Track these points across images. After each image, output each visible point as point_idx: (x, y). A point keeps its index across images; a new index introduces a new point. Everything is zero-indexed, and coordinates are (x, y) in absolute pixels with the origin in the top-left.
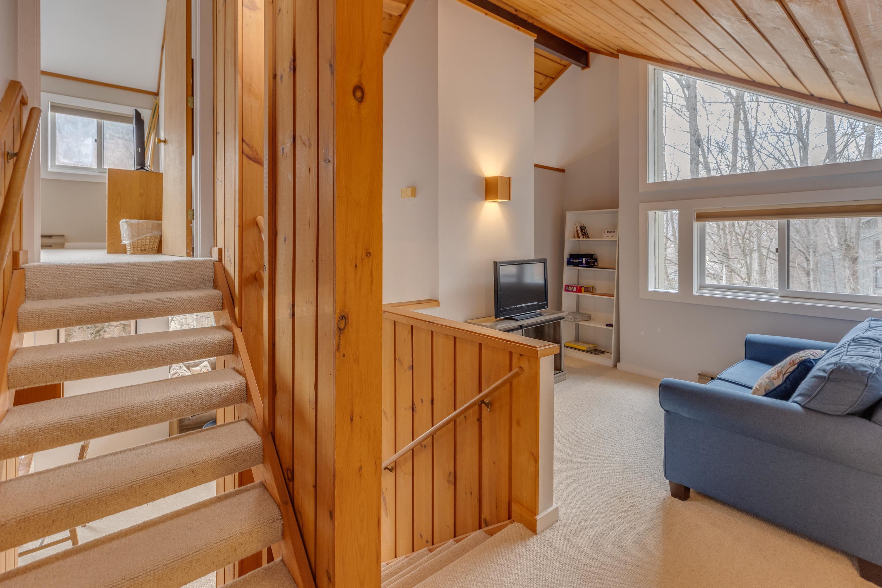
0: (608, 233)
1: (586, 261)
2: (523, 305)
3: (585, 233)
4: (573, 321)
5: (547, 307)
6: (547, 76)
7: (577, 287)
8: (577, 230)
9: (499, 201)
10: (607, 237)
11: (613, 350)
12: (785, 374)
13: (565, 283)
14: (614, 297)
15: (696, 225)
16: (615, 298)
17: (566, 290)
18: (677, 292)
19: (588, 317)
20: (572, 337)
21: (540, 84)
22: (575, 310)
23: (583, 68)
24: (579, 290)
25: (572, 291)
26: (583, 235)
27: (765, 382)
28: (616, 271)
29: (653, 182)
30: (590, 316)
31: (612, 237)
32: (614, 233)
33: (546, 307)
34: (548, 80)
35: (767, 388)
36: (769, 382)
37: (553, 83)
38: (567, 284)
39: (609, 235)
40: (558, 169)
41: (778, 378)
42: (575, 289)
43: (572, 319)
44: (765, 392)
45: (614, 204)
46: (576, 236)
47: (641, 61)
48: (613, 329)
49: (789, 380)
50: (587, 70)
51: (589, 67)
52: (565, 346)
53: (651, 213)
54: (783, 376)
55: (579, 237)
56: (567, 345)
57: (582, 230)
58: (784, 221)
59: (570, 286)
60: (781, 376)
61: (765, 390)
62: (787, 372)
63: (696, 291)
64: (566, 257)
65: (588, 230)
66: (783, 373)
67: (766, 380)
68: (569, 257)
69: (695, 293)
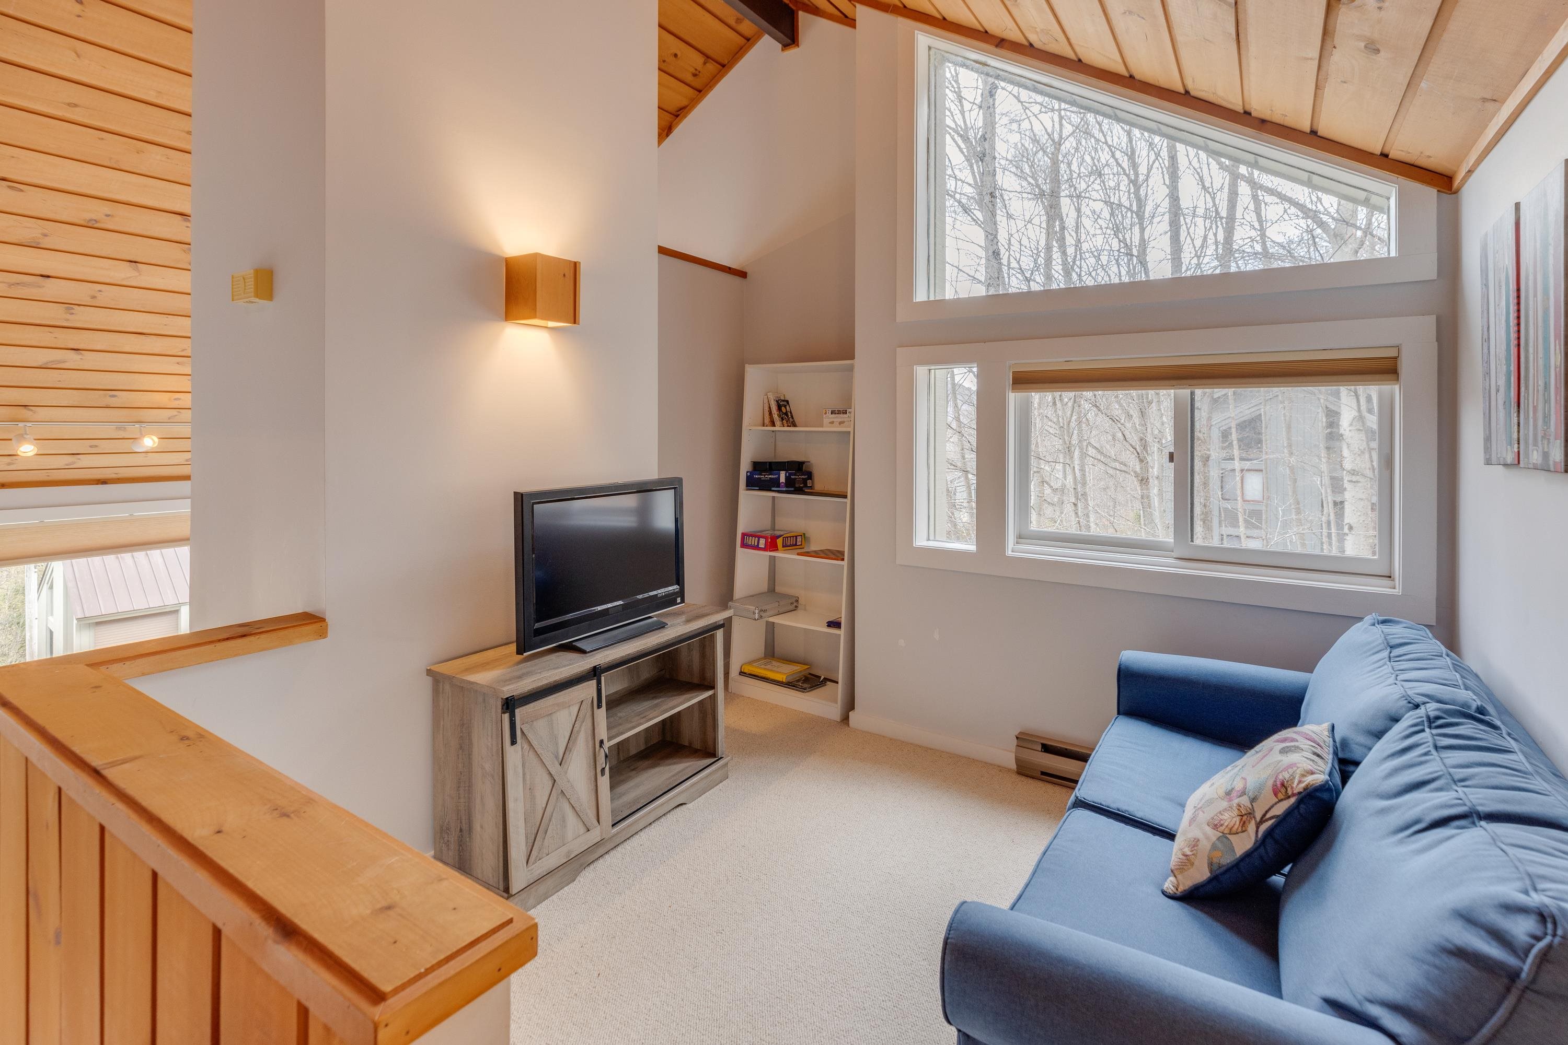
0: (833, 415)
1: (787, 478)
2: (610, 605)
3: (786, 414)
4: (757, 616)
5: (683, 601)
6: (707, 57)
7: (766, 538)
8: (770, 408)
9: (551, 324)
10: (830, 424)
11: (841, 677)
12: (1262, 821)
13: (741, 528)
14: (843, 560)
15: (1013, 398)
16: (845, 563)
17: (744, 545)
18: (972, 548)
19: (792, 603)
20: (759, 649)
21: (695, 75)
22: (764, 587)
23: (785, 46)
24: (772, 545)
25: (757, 548)
26: (782, 419)
27: (1207, 838)
28: (848, 501)
29: (926, 300)
30: (797, 601)
31: (841, 423)
32: (845, 415)
33: (679, 600)
34: (712, 67)
35: (1215, 860)
36: (1218, 839)
37: (723, 76)
38: (746, 531)
39: (835, 420)
40: (730, 268)
41: (1243, 832)
42: (762, 542)
43: (754, 613)
44: (1211, 871)
45: (846, 351)
46: (767, 421)
47: (903, 23)
48: (842, 632)
49: (1276, 842)
50: (793, 52)
51: (798, 46)
52: (742, 673)
53: (921, 371)
54: (1258, 828)
55: (773, 424)
56: (747, 669)
57: (779, 408)
58: (1185, 392)
59: (752, 536)
60: (1252, 827)
61: (1211, 864)
62: (1268, 816)
63: (1012, 548)
64: (745, 467)
65: (795, 408)
66: (1258, 819)
67: (1209, 830)
68: (750, 470)
69: (1009, 553)
